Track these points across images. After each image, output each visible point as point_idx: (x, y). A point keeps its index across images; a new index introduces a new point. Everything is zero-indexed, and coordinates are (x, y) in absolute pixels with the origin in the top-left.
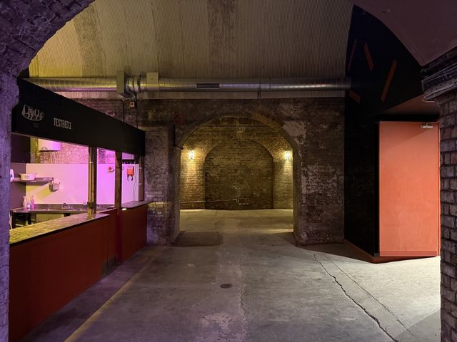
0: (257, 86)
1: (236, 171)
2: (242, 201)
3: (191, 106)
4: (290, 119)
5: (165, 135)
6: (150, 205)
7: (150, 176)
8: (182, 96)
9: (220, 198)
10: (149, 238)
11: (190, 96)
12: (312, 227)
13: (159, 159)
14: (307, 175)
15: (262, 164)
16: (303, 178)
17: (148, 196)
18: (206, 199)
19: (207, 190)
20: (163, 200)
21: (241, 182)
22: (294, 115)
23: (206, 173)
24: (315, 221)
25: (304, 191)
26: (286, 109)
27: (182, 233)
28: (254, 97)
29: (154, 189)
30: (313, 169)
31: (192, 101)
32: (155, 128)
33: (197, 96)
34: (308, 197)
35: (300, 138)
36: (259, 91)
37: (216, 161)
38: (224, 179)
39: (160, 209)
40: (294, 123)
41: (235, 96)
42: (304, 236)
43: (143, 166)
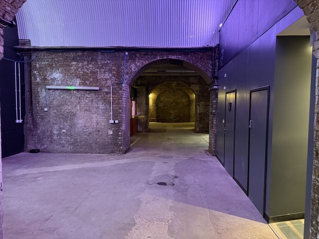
0: (180, 71)
1: (172, 104)
2: (174, 119)
3: (154, 78)
4: (193, 83)
5: (145, 90)
6: (139, 117)
7: (139, 106)
8: (151, 75)
9: (164, 117)
10: (139, 129)
11: (155, 75)
12: (201, 126)
13: (142, 100)
14: (199, 106)
15: (184, 100)
16: (198, 107)
17: (138, 113)
18: (157, 117)
19: (157, 113)
20: (144, 115)
21: (174, 109)
22: (195, 82)
23: (157, 105)
24: (202, 123)
25: (198, 112)
26: (192, 80)
27: (150, 129)
28: (179, 75)
29: (140, 111)
30: (202, 103)
31: (155, 76)
32: (141, 87)
33: (157, 75)
34: (200, 114)
35: (197, 91)
36: (181, 73)
37: (162, 99)
38: (165, 108)
39: (143, 119)
40: (195, 85)
41: (172, 75)
42: (198, 129)
43: (136, 102)
